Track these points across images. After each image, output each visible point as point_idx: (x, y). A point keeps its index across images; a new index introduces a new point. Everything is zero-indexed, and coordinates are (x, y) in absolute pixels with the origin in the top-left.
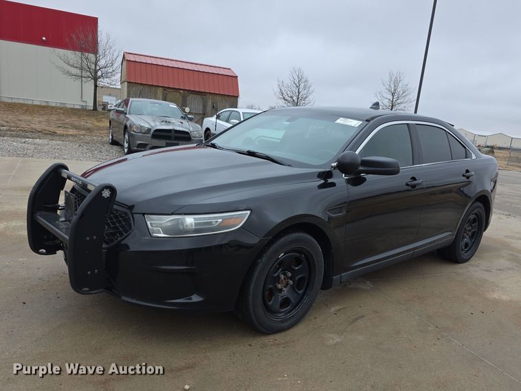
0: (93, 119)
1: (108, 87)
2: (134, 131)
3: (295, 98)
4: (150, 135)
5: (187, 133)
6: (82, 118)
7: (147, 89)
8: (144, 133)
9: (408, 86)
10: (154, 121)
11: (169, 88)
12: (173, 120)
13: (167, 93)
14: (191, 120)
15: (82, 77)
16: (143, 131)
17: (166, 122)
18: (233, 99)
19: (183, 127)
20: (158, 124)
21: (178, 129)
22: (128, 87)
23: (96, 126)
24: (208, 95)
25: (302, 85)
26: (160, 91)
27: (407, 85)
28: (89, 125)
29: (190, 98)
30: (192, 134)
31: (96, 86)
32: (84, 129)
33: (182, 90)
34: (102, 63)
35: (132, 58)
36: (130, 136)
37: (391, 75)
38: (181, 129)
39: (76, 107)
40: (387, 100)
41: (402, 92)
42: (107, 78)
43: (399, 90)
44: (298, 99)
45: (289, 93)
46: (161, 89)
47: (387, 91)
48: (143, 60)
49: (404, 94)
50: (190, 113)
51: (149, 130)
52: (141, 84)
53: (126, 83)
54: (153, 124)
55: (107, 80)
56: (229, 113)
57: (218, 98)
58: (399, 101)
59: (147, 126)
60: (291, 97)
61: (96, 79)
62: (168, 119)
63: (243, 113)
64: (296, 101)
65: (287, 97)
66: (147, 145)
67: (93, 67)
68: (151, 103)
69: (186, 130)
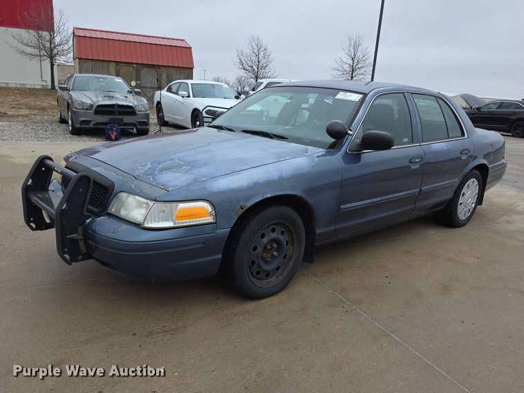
0: (51, 98)
1: (65, 65)
2: (76, 108)
3: (255, 67)
4: (92, 111)
5: (131, 107)
6: (39, 98)
7: (99, 64)
8: (87, 109)
9: (368, 50)
10: (97, 96)
11: (121, 62)
12: (117, 95)
13: (120, 68)
14: (138, 93)
15: (40, 56)
16: (85, 108)
17: (109, 97)
18: (188, 72)
19: (127, 101)
20: (100, 99)
21: (121, 103)
22: (79, 63)
23: (52, 105)
24: (162, 69)
25: (262, 54)
26: (112, 66)
27: (366, 49)
28: (44, 105)
29: (144, 71)
30: (137, 109)
31: (52, 65)
32: (38, 109)
33: (134, 63)
34: (57, 40)
35: (82, 33)
36: (73, 113)
37: (350, 39)
38: (125, 103)
39: (36, 87)
40: (347, 65)
41: (361, 56)
42: (63, 55)
43: (359, 54)
44: (258, 68)
45: (248, 62)
46: (113, 64)
47: (347, 56)
48: (93, 35)
49: (364, 58)
50: (136, 87)
51: (92, 106)
52: (92, 60)
53: (77, 60)
54: (95, 100)
55: (63, 58)
56: (178, 85)
57: (172, 71)
58: (359, 66)
59: (89, 102)
60: (251, 67)
61: (52, 58)
62: (112, 94)
63: (192, 84)
64: (256, 70)
65: (247, 67)
66: (90, 121)
67: (48, 45)
68: (96, 78)
69: (131, 104)
